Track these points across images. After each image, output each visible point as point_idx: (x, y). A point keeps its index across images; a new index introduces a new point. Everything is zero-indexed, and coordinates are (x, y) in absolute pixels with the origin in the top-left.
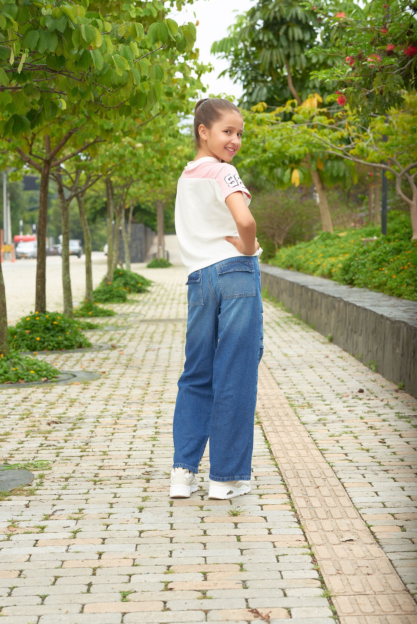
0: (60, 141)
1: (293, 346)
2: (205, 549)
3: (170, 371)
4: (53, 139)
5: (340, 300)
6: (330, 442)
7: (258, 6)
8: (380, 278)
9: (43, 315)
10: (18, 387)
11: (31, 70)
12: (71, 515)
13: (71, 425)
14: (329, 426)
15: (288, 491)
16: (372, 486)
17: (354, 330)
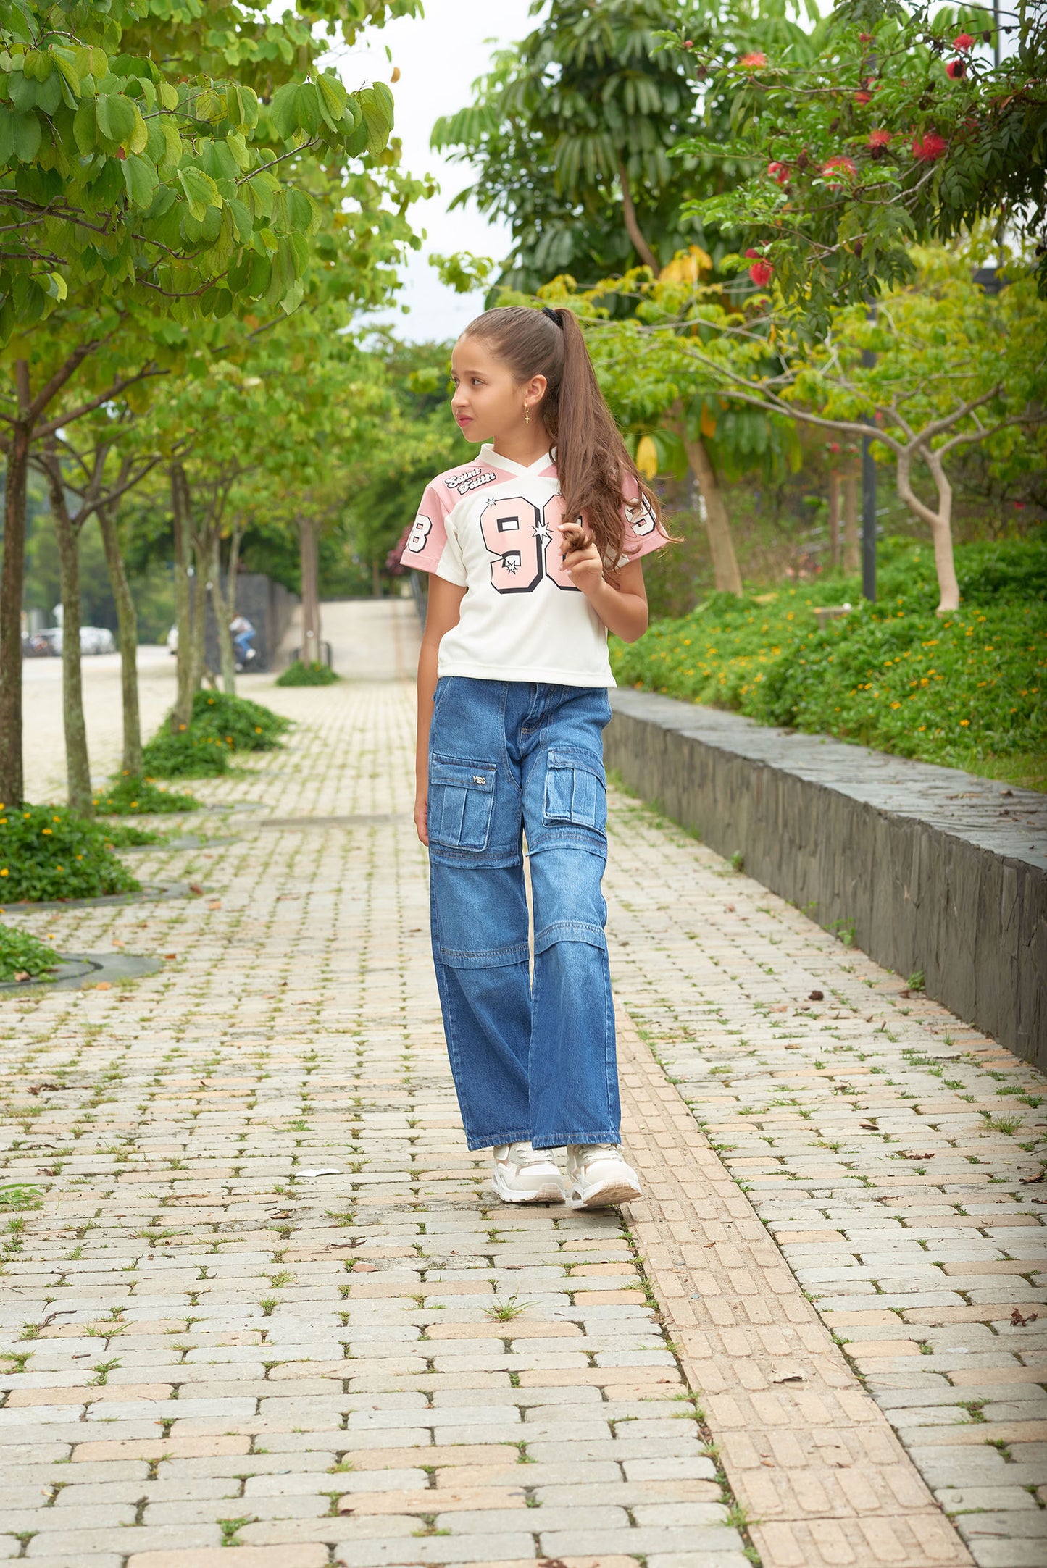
0: (55, 373)
1: (645, 883)
2: (431, 1407)
3: (337, 950)
4: (37, 370)
5: (762, 766)
6: (739, 1127)
7: (548, 28)
8: (861, 708)
9: (17, 812)
12: (92, 1326)
13: (92, 1092)
14: (739, 1087)
15: (636, 1255)
16: (847, 1239)
17: (797, 841)
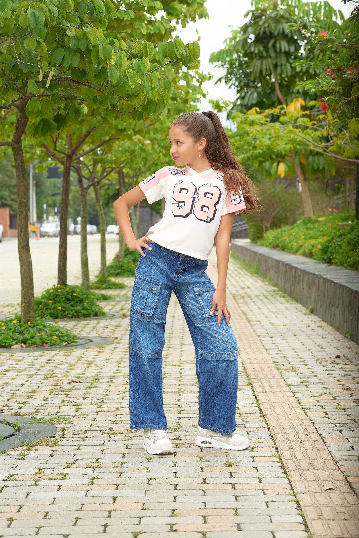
0: (80, 138)
1: (279, 316)
2: (205, 495)
3: (173, 337)
4: (74, 137)
5: (320, 277)
6: (311, 401)
7: (250, 22)
8: (355, 258)
9: (64, 287)
10: (43, 350)
11: (58, 81)
12: (89, 464)
13: (89, 384)
14: (311, 387)
15: (275, 445)
16: (349, 441)
17: (332, 303)
